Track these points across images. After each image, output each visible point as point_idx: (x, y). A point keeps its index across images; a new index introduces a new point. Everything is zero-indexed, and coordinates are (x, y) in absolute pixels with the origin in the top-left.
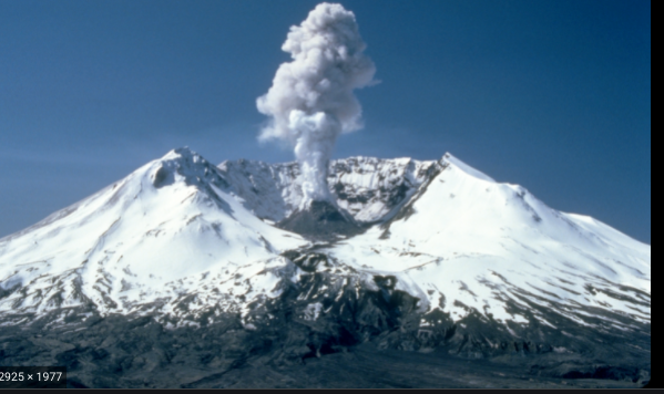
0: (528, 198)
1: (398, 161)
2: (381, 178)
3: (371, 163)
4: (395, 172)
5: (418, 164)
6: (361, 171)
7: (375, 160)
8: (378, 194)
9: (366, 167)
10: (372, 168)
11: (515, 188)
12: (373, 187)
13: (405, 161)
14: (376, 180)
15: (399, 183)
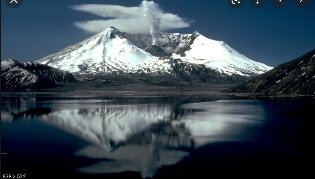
0: (226, 45)
1: (175, 34)
2: (170, 39)
3: (166, 35)
4: (174, 37)
5: (182, 35)
6: (162, 37)
7: (166, 33)
8: (169, 44)
9: (164, 36)
10: (166, 36)
11: (222, 42)
12: (167, 42)
13: (177, 34)
14: (168, 40)
15: (176, 41)
